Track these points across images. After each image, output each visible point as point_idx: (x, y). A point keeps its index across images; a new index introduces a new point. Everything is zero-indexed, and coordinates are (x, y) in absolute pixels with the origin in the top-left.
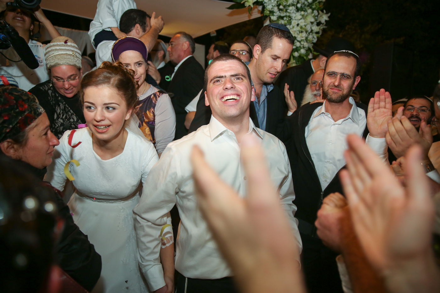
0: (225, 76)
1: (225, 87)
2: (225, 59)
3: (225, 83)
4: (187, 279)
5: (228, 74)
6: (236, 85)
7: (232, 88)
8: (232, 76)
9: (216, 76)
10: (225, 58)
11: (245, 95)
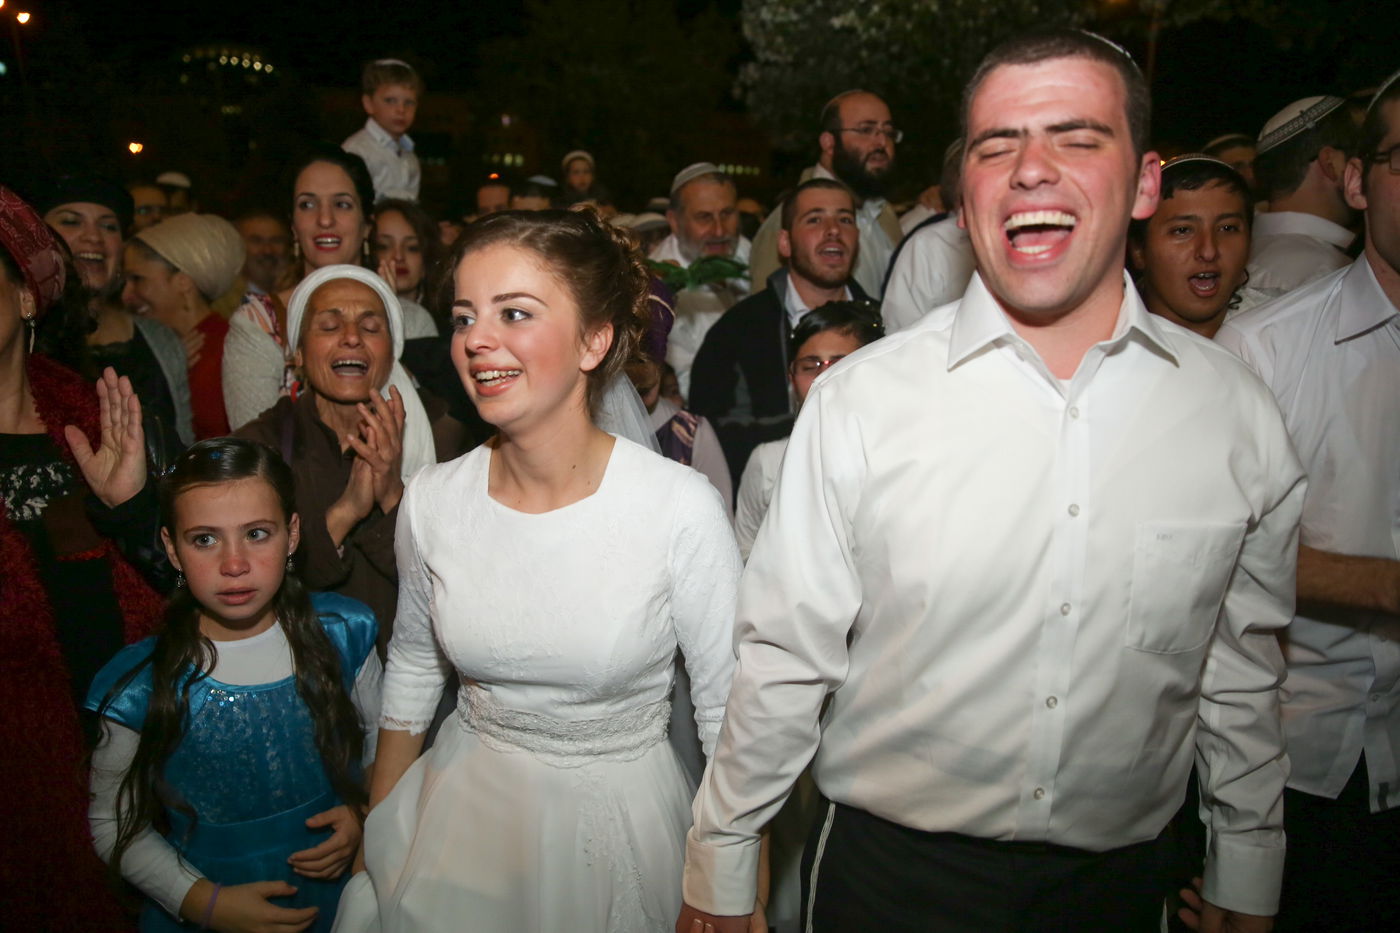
0: (1026, 132)
1: (1015, 180)
2: (1035, 55)
3: (1019, 164)
4: (832, 807)
5: (1035, 122)
6: (1063, 169)
7: (1044, 181)
8: (1055, 129)
9: (991, 130)
10: (1036, 51)
11: (1096, 213)
